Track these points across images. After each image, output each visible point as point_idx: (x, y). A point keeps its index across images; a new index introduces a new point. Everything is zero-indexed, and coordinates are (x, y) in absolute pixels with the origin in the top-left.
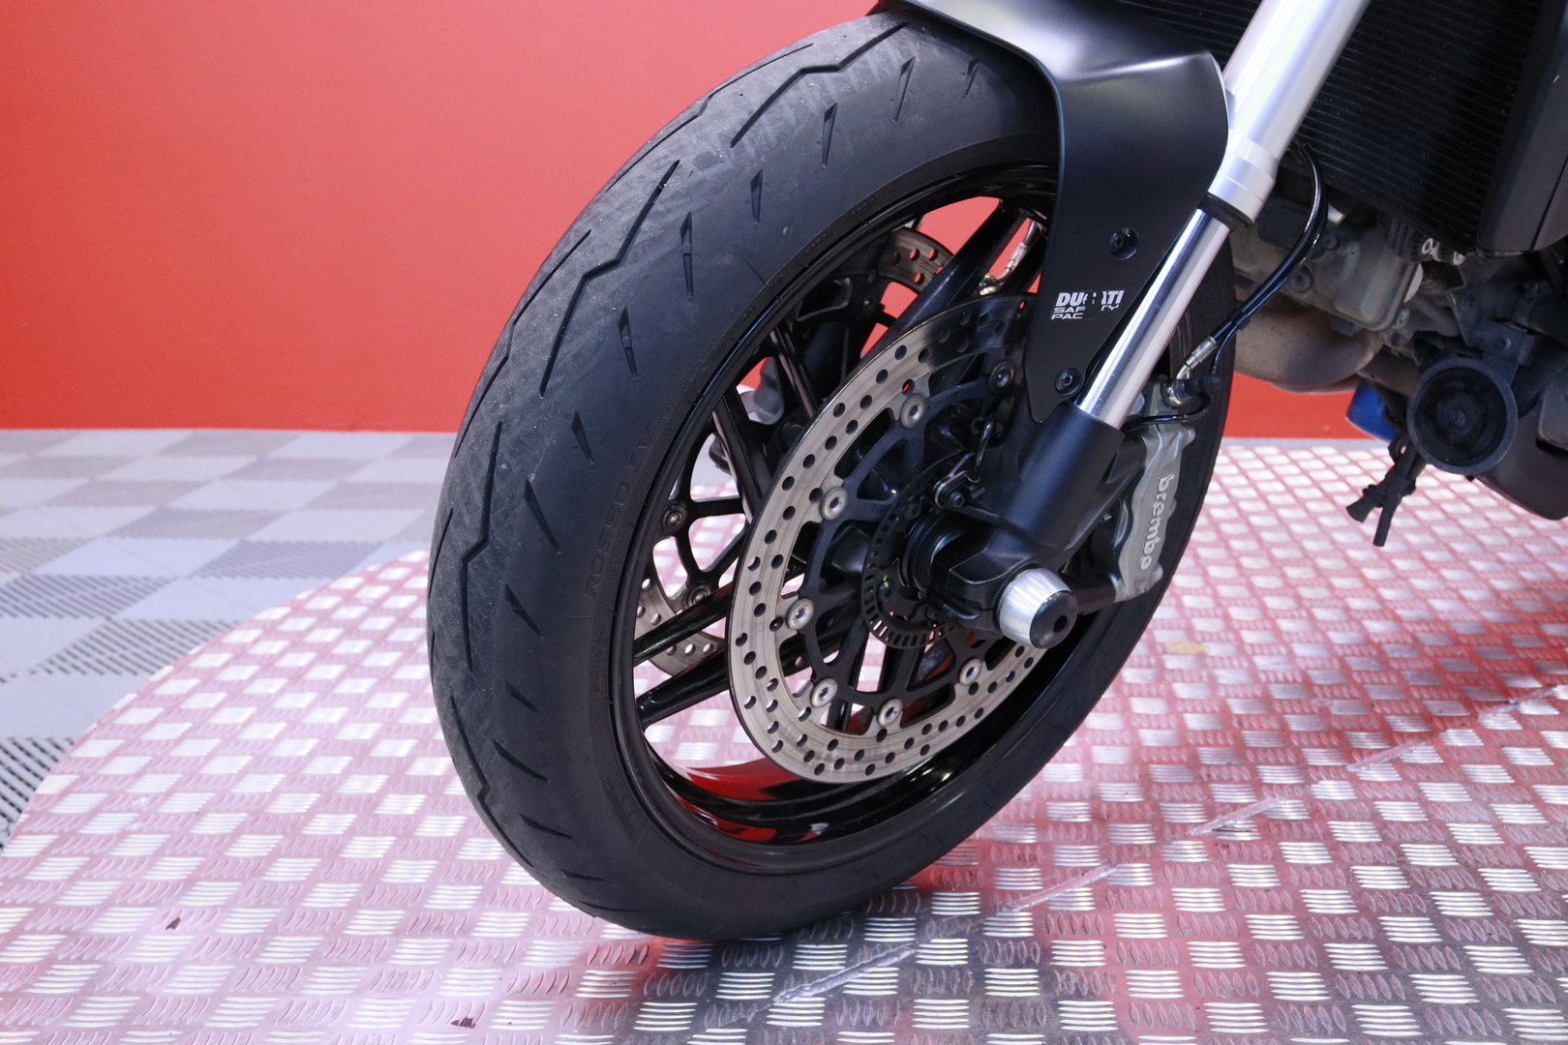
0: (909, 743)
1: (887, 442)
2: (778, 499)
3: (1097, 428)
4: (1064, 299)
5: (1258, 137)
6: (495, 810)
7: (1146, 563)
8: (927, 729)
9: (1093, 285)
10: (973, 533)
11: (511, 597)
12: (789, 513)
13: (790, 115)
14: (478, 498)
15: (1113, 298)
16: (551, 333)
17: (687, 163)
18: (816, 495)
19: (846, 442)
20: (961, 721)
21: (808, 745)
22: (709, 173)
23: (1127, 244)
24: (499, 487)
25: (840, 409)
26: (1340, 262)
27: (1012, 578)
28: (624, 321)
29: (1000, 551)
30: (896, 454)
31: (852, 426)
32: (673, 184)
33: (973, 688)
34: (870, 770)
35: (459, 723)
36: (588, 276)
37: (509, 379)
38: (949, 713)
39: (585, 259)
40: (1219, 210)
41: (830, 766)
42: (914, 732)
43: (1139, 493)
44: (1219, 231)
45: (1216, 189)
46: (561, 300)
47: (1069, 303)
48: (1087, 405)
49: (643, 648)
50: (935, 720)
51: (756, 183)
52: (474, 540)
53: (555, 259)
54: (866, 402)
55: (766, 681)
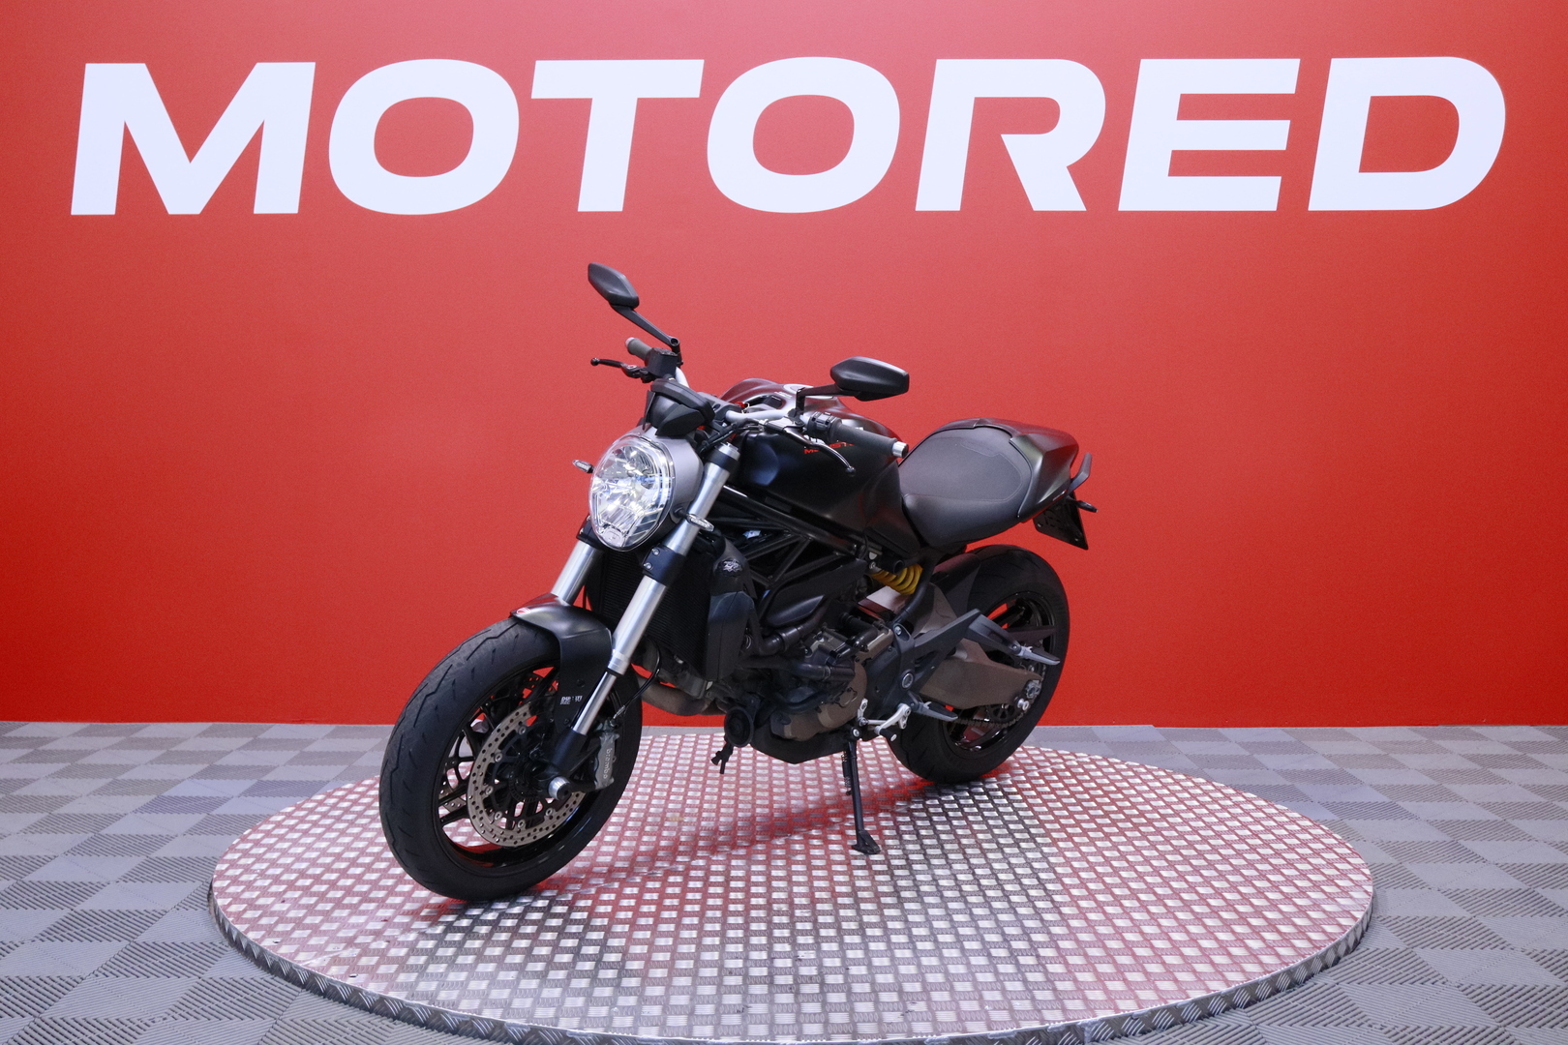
0: (529, 835)
1: (515, 739)
2: (481, 756)
3: (578, 735)
4: (563, 698)
5: (623, 651)
6: (397, 848)
7: (606, 777)
8: (535, 830)
9: (572, 694)
10: (543, 766)
11: (404, 783)
12: (484, 760)
13: (483, 651)
14: (396, 756)
15: (579, 698)
16: (417, 711)
17: (454, 665)
18: (493, 755)
19: (501, 739)
20: (547, 828)
21: (494, 832)
22: (460, 668)
23: (583, 683)
24: (402, 753)
25: (499, 730)
26: (685, 675)
27: (552, 779)
28: (436, 708)
29: (550, 771)
30: (518, 742)
31: (503, 735)
32: (451, 671)
33: (551, 817)
34: (515, 843)
35: (388, 820)
36: (427, 696)
37: (405, 723)
38: (543, 825)
39: (426, 691)
40: (611, 672)
41: (501, 840)
42: (531, 830)
43: (600, 754)
44: (613, 678)
45: (610, 667)
46: (420, 702)
47: (565, 700)
48: (575, 729)
49: (441, 802)
50: (538, 828)
51: (473, 671)
52: (394, 767)
53: (418, 691)
54: (507, 728)
55: (479, 811)
